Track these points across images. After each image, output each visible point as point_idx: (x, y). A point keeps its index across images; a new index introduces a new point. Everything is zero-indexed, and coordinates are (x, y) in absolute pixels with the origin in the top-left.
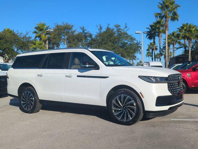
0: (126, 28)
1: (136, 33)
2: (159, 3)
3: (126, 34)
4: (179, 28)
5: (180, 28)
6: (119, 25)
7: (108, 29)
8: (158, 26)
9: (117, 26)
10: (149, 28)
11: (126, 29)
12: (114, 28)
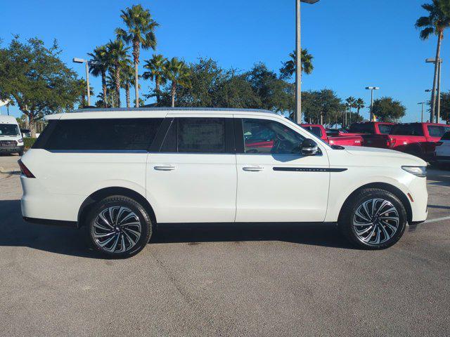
0: (56, 48)
1: (74, 62)
2: (123, 12)
3: (58, 61)
4: (148, 62)
5: (150, 62)
6: (40, 41)
7: (15, 45)
8: (114, 54)
9: (36, 43)
10: (92, 55)
11: (55, 52)
12: (29, 44)
